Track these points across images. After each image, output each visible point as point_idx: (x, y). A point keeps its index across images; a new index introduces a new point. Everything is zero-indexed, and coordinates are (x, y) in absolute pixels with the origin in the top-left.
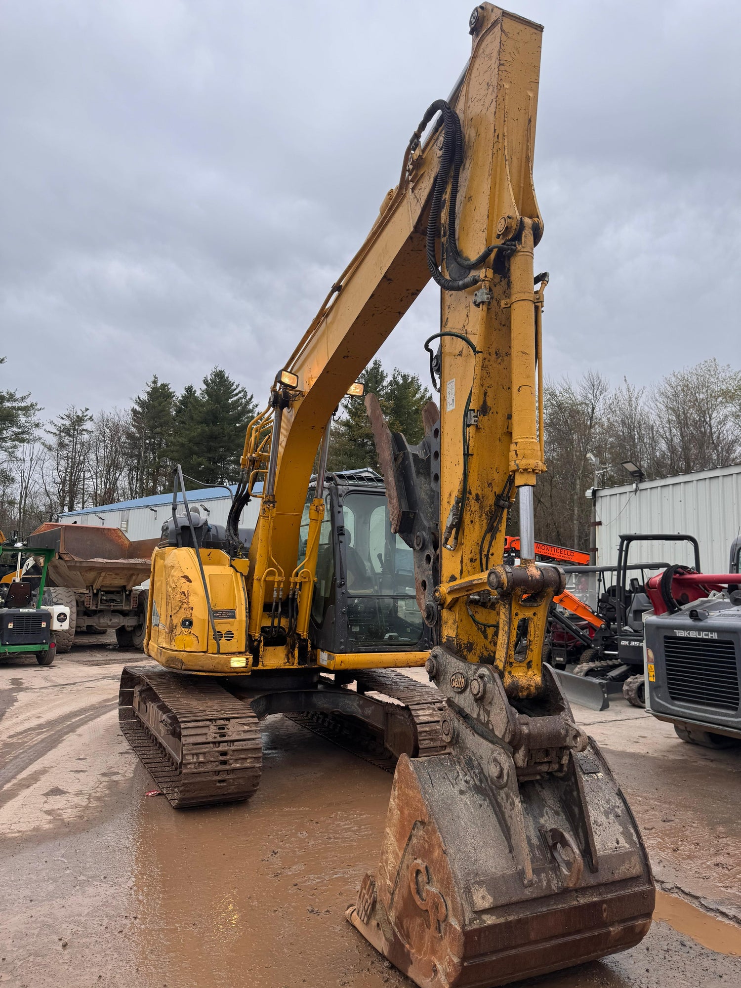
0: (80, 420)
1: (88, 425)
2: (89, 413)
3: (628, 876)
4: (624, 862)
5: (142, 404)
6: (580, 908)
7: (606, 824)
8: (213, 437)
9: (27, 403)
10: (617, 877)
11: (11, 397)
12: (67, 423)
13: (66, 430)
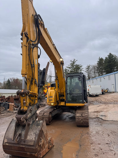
0: (89, 66)
1: (90, 67)
2: (90, 65)
3: (30, 145)
4: (30, 142)
5: (99, 62)
6: (21, 147)
7: (33, 135)
8: (110, 65)
9: (81, 65)
10: (28, 144)
11: (79, 65)
12: (87, 67)
13: (87, 68)
